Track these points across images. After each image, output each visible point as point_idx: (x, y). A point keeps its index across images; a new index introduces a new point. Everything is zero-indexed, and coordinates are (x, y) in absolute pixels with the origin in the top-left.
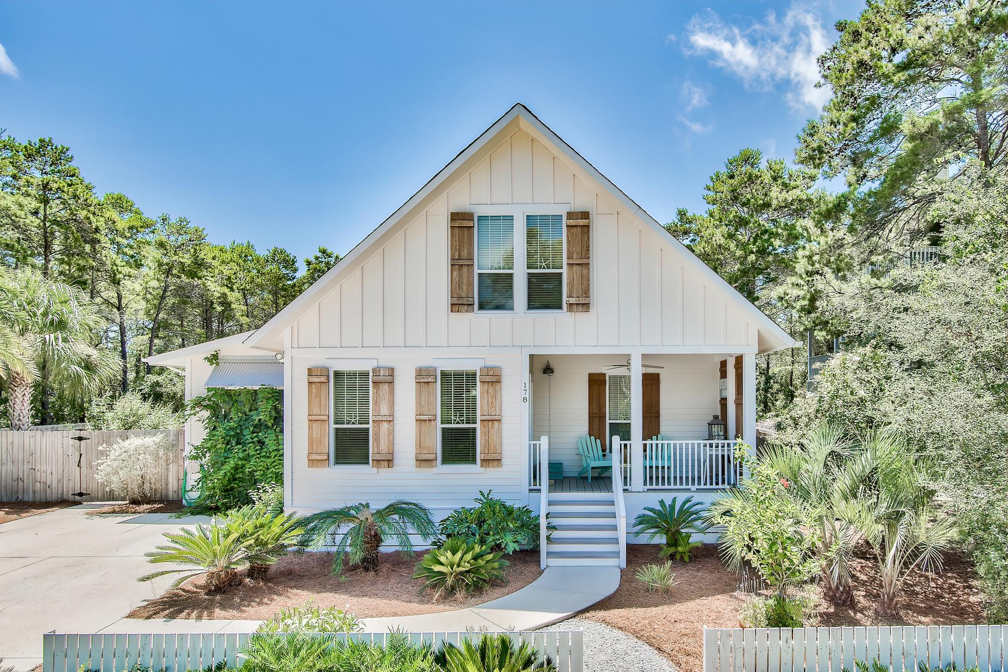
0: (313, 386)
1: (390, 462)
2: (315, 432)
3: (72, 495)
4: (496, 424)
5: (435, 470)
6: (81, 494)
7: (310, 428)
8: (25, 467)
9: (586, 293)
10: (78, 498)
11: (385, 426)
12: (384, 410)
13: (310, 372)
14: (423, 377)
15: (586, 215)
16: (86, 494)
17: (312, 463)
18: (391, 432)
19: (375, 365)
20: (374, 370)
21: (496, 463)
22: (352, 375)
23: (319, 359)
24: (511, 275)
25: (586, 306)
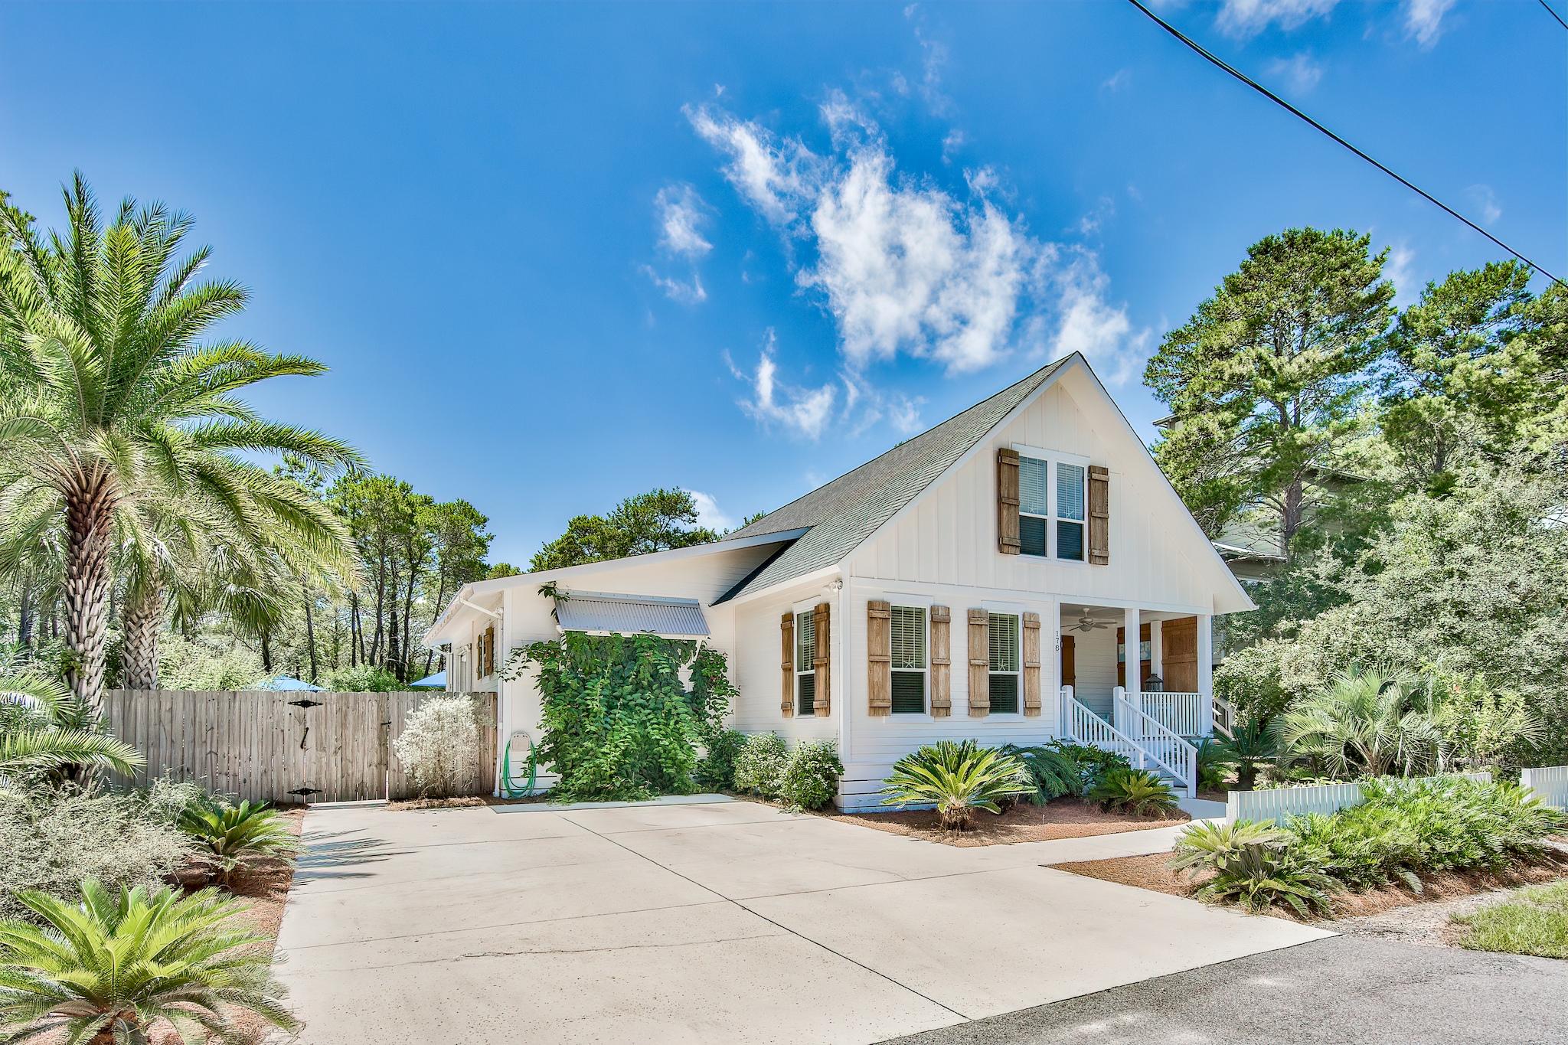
0: (875, 622)
1: (947, 710)
2: (876, 674)
3: (290, 792)
4: (1036, 670)
5: (986, 719)
6: (305, 792)
7: (870, 670)
8: (198, 750)
9: (1105, 546)
10: (298, 797)
11: (942, 669)
12: (942, 654)
13: (871, 605)
14: (974, 618)
15: (1105, 471)
16: (314, 791)
17: (875, 710)
18: (948, 677)
19: (932, 603)
20: (932, 609)
21: (1036, 712)
22: (908, 612)
23: (878, 592)
24: (1044, 521)
25: (1104, 559)
